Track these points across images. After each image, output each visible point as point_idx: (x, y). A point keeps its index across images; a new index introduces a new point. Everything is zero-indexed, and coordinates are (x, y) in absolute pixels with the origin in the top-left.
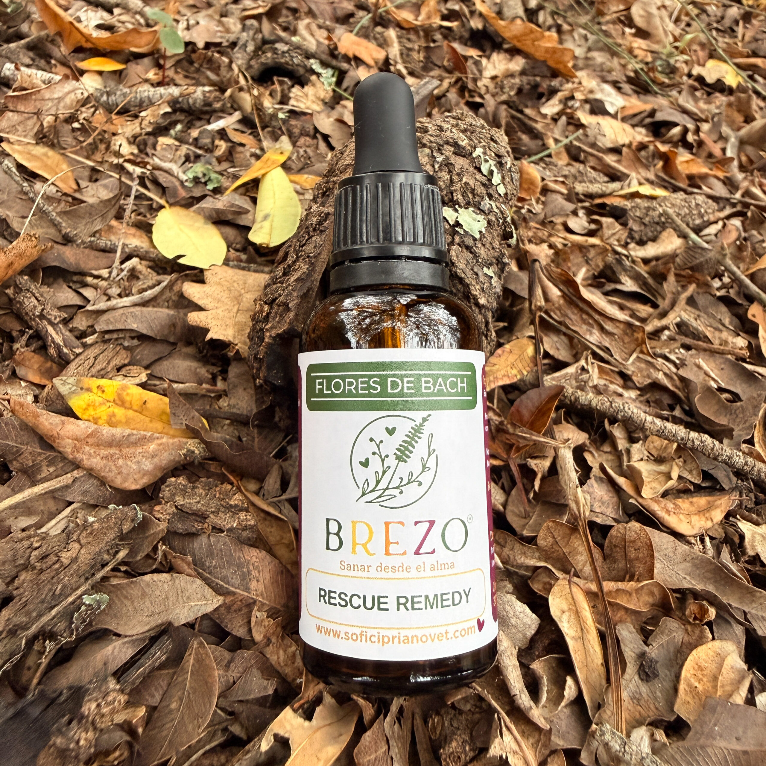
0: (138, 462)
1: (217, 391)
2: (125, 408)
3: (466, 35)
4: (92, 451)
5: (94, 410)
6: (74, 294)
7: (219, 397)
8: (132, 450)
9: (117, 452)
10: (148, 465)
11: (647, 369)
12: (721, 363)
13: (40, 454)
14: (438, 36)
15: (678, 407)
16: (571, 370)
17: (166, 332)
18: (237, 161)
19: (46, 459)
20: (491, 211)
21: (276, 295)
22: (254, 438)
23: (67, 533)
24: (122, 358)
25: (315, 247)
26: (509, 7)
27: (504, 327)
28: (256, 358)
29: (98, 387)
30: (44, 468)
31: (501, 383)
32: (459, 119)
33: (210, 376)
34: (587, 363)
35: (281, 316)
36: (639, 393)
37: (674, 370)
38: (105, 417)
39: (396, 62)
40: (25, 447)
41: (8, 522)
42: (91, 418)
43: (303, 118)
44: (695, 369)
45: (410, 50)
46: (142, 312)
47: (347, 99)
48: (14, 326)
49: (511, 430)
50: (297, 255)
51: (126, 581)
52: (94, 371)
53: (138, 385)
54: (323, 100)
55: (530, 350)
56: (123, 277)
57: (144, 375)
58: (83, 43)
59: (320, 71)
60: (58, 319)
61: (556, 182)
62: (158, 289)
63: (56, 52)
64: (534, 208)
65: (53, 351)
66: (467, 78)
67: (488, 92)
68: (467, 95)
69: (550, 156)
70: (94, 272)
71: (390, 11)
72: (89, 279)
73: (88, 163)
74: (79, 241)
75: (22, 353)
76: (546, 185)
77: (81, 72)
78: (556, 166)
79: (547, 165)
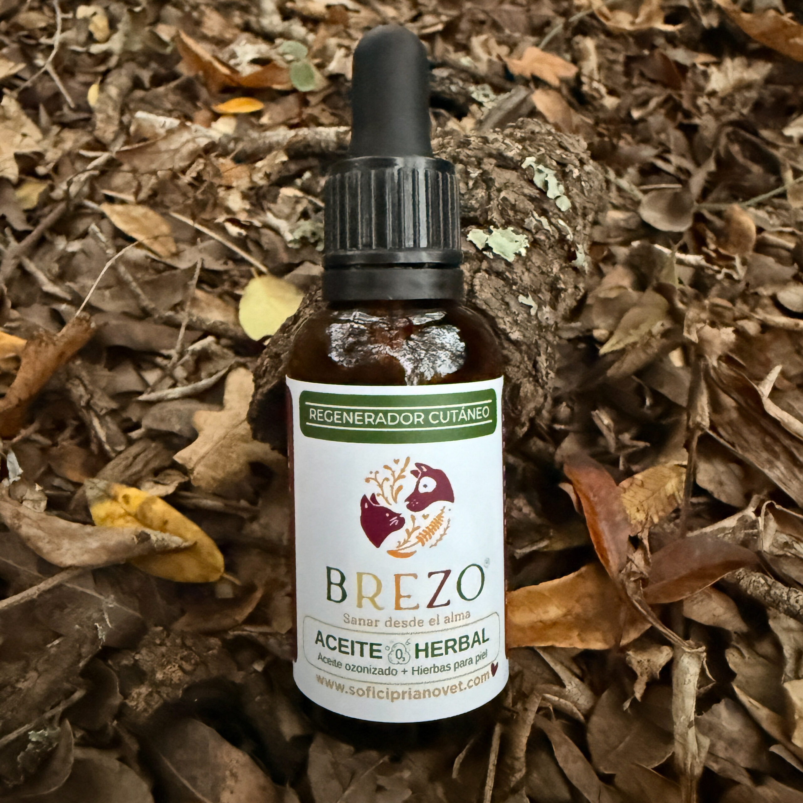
3: (696, 36)
6: (137, 378)
24: (162, 459)
29: (124, 497)
39: (591, 79)
40: (22, 568)
45: (614, 62)
52: (126, 475)
53: (163, 497)
55: (670, 486)
56: (187, 361)
57: (176, 484)
58: (228, 81)
59: (481, 99)
60: (104, 412)
61: (781, 233)
62: (214, 378)
63: (204, 93)
64: (737, 273)
65: (94, 447)
66: (681, 96)
67: (711, 111)
68: (680, 116)
69: (783, 195)
70: (165, 352)
71: (596, 13)
72: (159, 360)
73: (190, 222)
74: (156, 316)
75: (63, 447)
76: (764, 239)
77: (216, 116)
78: (788, 210)
79: (775, 208)
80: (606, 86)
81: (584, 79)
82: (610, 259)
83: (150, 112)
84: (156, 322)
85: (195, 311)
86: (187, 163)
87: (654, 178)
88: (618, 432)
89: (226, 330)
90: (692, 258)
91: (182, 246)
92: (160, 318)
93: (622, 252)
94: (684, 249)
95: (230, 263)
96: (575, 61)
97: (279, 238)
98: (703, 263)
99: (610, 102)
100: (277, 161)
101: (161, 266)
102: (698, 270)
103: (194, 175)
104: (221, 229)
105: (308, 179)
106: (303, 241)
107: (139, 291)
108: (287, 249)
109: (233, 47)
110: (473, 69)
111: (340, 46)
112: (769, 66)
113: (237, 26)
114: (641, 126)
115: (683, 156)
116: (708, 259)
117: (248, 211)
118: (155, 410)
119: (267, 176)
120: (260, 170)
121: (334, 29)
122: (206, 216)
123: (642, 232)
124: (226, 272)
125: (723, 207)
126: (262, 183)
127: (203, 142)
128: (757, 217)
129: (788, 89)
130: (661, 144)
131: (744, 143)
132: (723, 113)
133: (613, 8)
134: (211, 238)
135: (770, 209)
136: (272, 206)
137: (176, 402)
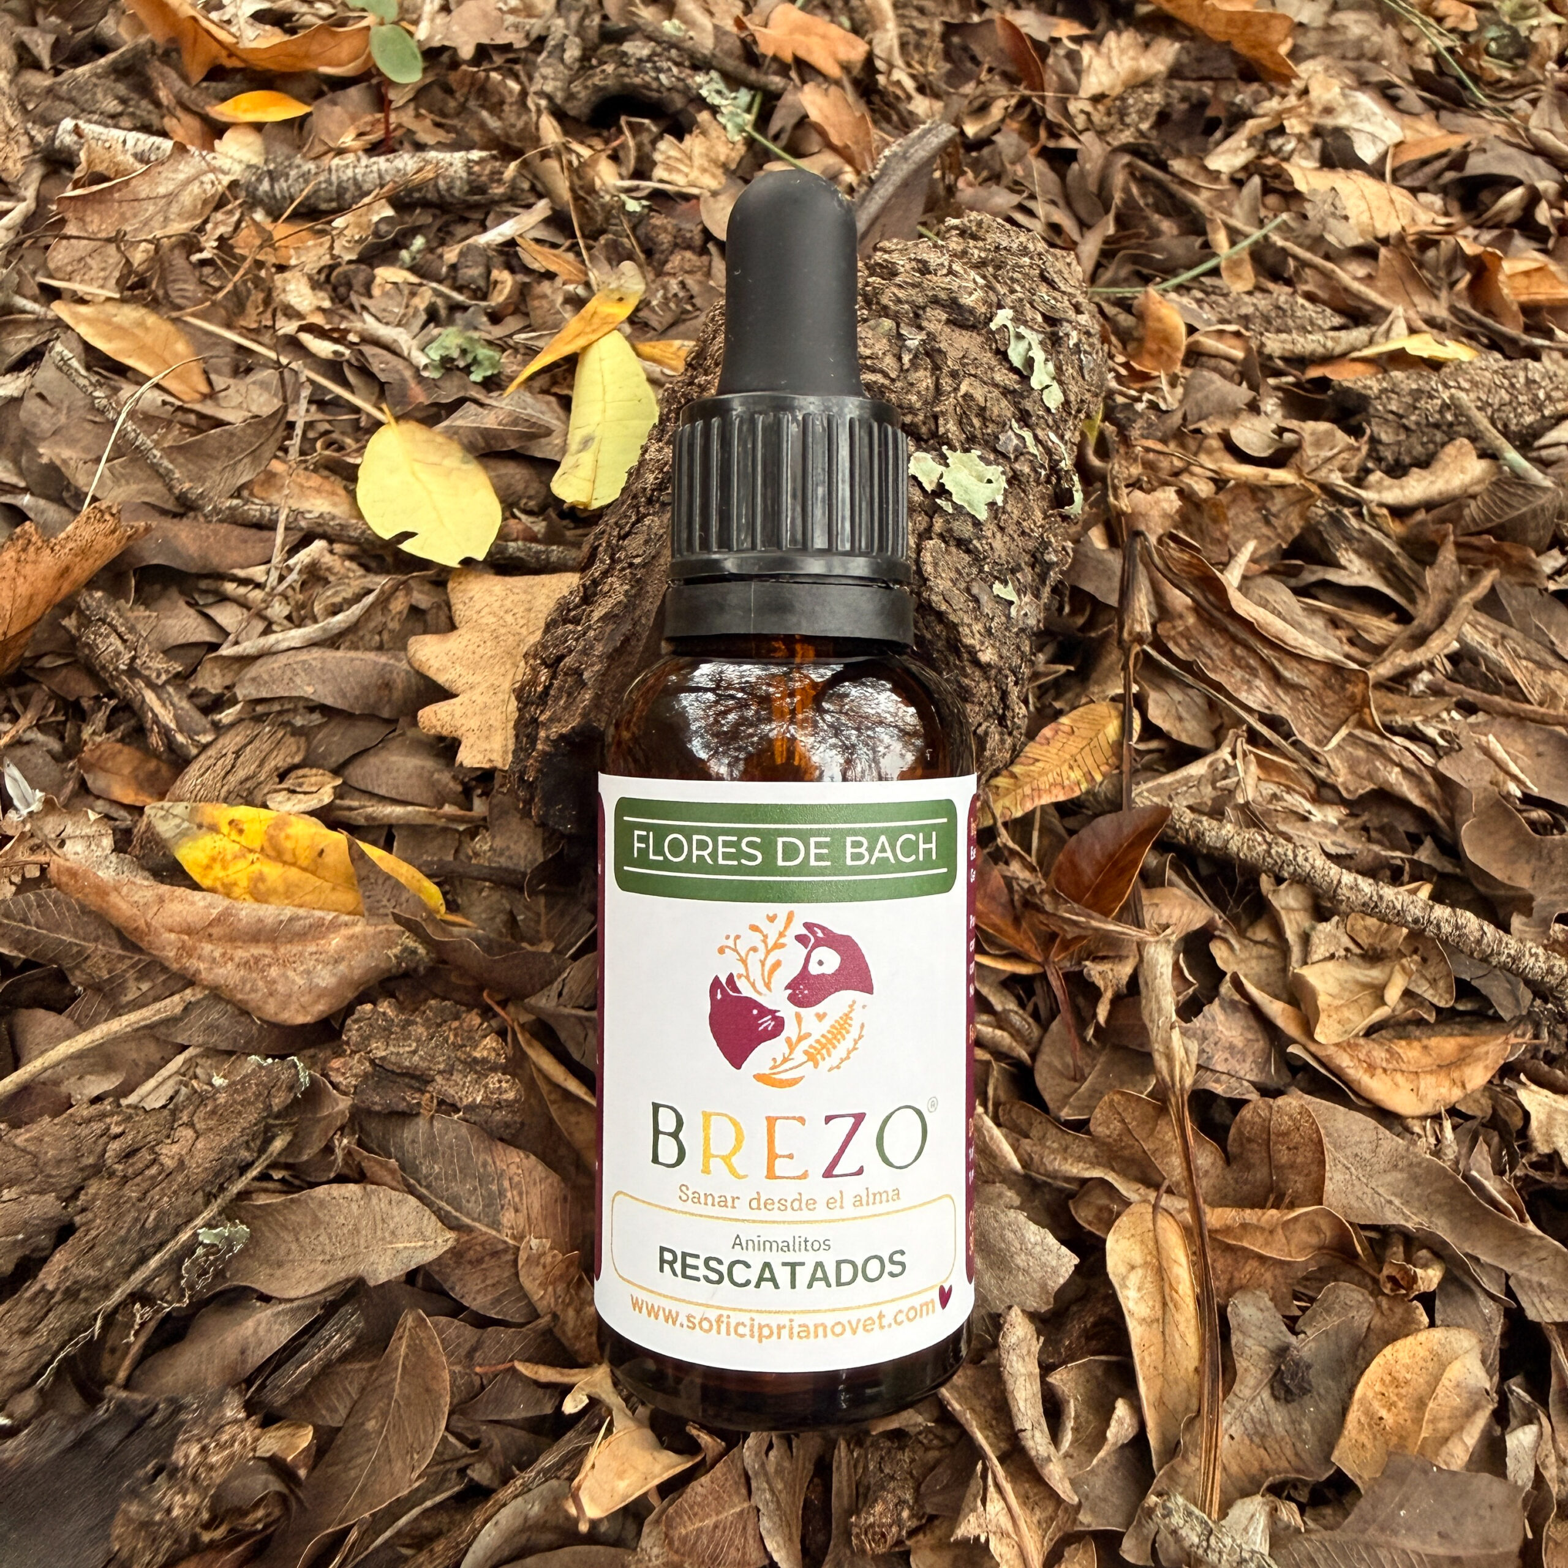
0: (308, 972)
1: (470, 820)
2: (285, 863)
4: (217, 954)
5: (224, 868)
6: (200, 620)
7: (473, 833)
8: (296, 949)
9: (269, 952)
10: (325, 978)
11: (1367, 761)
12: (1538, 742)
13: (121, 958)
15: (1428, 843)
16: (1197, 769)
17: (372, 699)
18: (536, 318)
19: (133, 966)
20: (1020, 453)
21: (562, 650)
22: (538, 915)
23: (172, 1109)
24: (289, 752)
25: (646, 542)
27: (1068, 671)
28: (521, 779)
29: (231, 822)
30: (132, 984)
31: (1046, 800)
32: (974, 237)
33: (459, 788)
34: (1234, 755)
35: (569, 695)
36: (1344, 811)
37: (1429, 760)
38: (244, 883)
39: (891, 66)
40: (92, 945)
41: (64, 1089)
42: (218, 885)
43: (684, 206)
44: (1478, 755)
45: (922, 33)
46: (323, 661)
47: (779, 158)
48: (83, 689)
49: (1049, 908)
50: (612, 558)
51: (280, 1199)
52: (233, 780)
53: (312, 813)
54: (724, 166)
55: (1112, 729)
56: (290, 585)
57: (329, 790)
59: (716, 100)
60: (164, 677)
61: (1220, 334)
62: (356, 610)
64: (1165, 399)
65: (155, 741)
66: (1043, 99)
67: (1091, 124)
68: (1043, 134)
69: (1216, 273)
70: (239, 572)
72: (230, 587)
73: (228, 335)
74: (210, 508)
76: (1197, 343)
77: (217, 128)
78: (1225, 295)
79: (1207, 293)
80: (913, 77)
81: (880, 64)
84: (208, 518)
86: (195, 222)
89: (342, 527)
91: (218, 381)
97: (401, 363)
98: (1113, 384)
99: (923, 107)
100: (375, 218)
101: (192, 418)
103: (216, 243)
104: (294, 346)
105: (421, 251)
106: (447, 364)
108: (422, 380)
110: (688, 43)
112: (1177, 45)
115: (1053, 202)
117: (329, 311)
120: (342, 231)
125: (1126, 292)
128: (1184, 308)
129: (1207, 89)
130: (1018, 183)
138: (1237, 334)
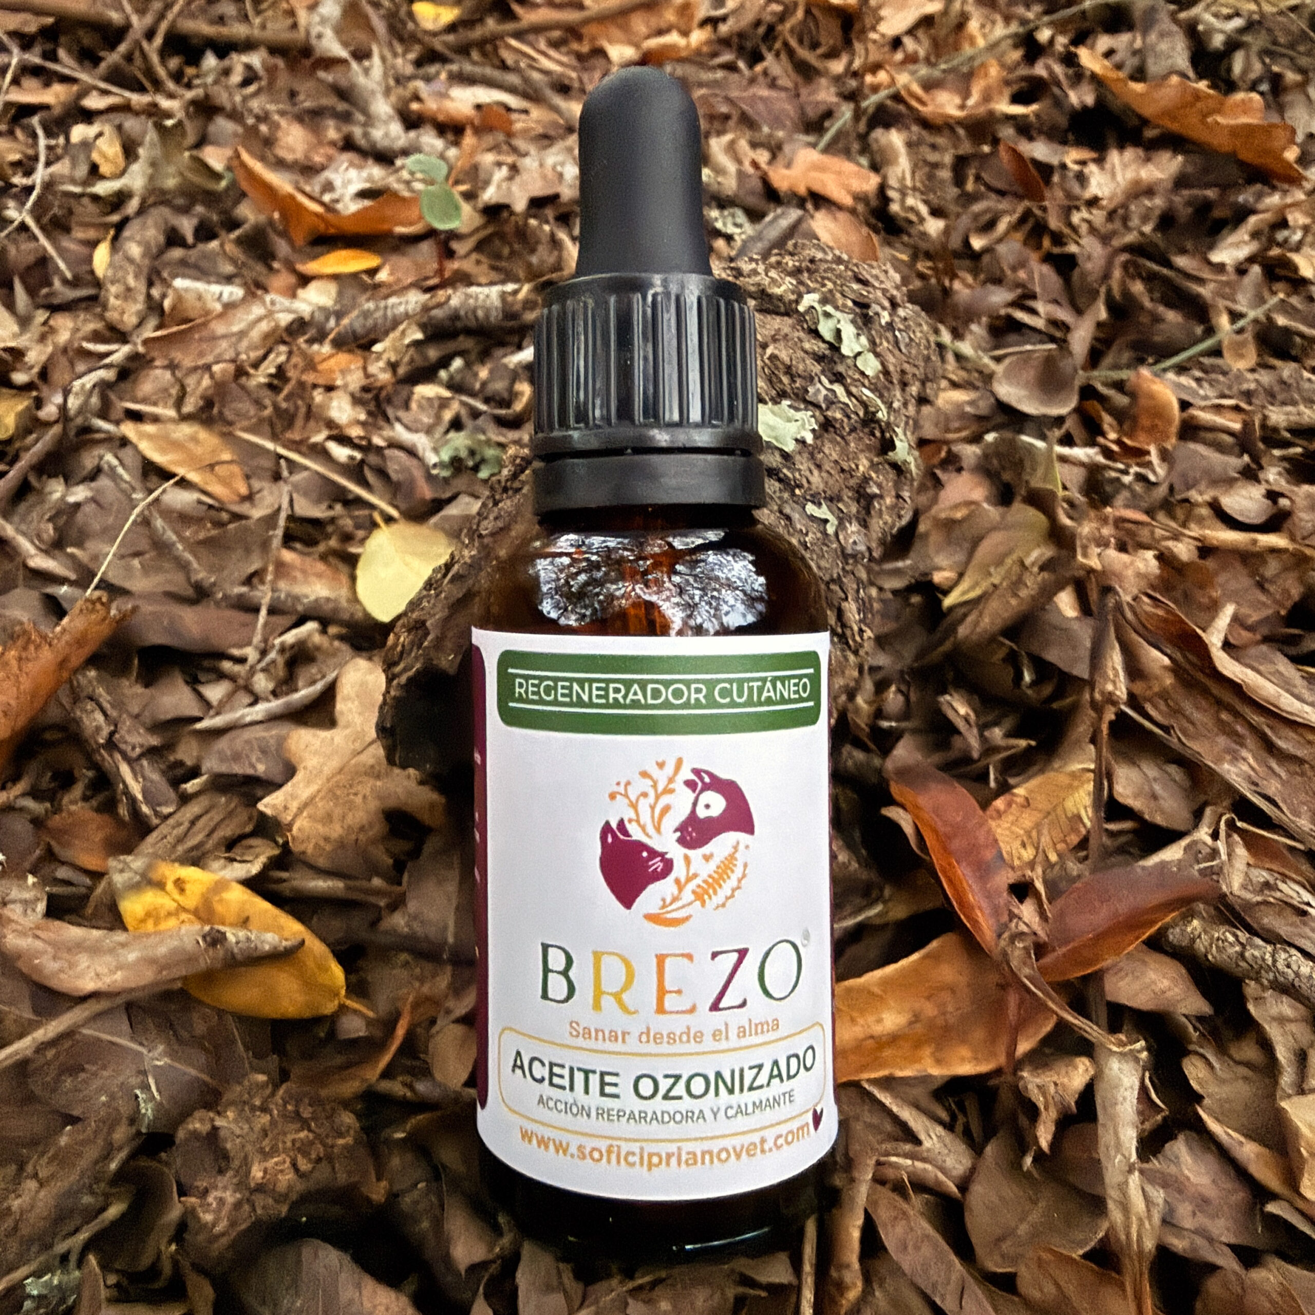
1: (393, 896)
3: (1063, 121)
6: (192, 696)
7: (393, 907)
14: (1007, 132)
16: (1172, 853)
24: (240, 823)
26: (1157, 56)
27: (1030, 746)
29: (177, 881)
34: (1215, 837)
39: (904, 195)
45: (935, 166)
52: (182, 848)
56: (273, 662)
57: (262, 859)
58: (322, 227)
59: (730, 229)
60: (138, 751)
61: (1218, 408)
62: (319, 686)
63: (282, 247)
64: (1154, 472)
65: (123, 811)
66: (1044, 209)
67: (1093, 230)
68: (1046, 243)
69: (1217, 352)
70: (236, 652)
71: (903, 93)
72: (227, 665)
73: (270, 445)
74: (220, 595)
75: (71, 814)
76: (1193, 417)
77: (305, 280)
78: (1225, 373)
79: (1205, 371)
80: (926, 202)
81: (891, 194)
82: (953, 462)
83: (197, 279)
84: (217, 604)
85: (283, 585)
86: (260, 353)
87: (1012, 337)
88: (983, 727)
89: (336, 610)
90: (1081, 453)
91: (256, 484)
92: (225, 597)
93: (970, 452)
94: (1067, 440)
95: (338, 508)
96: (875, 167)
97: (415, 462)
98: (1101, 459)
99: (934, 227)
100: (407, 341)
101: (225, 516)
102: (1093, 470)
103: (272, 370)
104: (320, 452)
105: (459, 371)
106: (456, 464)
107: (188, 556)
108: (430, 478)
109: (328, 174)
110: (715, 187)
111: (499, 164)
112: (1180, 158)
113: (333, 144)
114: (986, 259)
115: (1056, 302)
116: (1107, 453)
117: (363, 424)
118: (223, 744)
119: (393, 366)
120: (379, 356)
121: (489, 140)
122: (295, 435)
123: (1000, 419)
124: (333, 520)
125: (1124, 374)
126: (385, 377)
127: (285, 319)
128: (1179, 386)
129: (1211, 193)
130: (1019, 285)
131: (1150, 279)
132: (1114, 233)
133: (929, 85)
134: (306, 468)
135: (1198, 374)
136: (401, 414)
137: (258, 727)
138: (1237, 408)
